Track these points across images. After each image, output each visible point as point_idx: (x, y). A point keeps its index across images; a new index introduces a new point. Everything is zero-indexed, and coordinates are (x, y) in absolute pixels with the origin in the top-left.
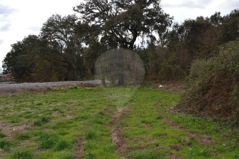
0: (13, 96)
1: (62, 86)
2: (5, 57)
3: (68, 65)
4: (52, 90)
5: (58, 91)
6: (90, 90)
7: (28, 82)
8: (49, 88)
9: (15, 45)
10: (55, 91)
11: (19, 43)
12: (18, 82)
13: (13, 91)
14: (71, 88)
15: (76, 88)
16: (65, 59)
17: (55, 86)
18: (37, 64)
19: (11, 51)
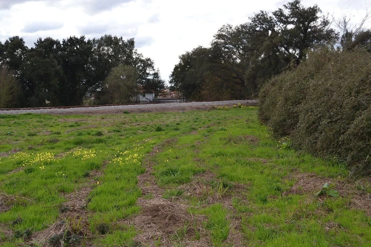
0: (183, 113)
1: (227, 105)
2: (173, 71)
3: (240, 82)
4: (216, 109)
5: (222, 109)
6: (252, 109)
7: (197, 101)
8: (214, 107)
9: (183, 55)
10: (219, 109)
11: (188, 54)
12: (187, 101)
13: (183, 109)
14: (235, 107)
15: (240, 107)
16: (237, 75)
17: (220, 105)
18: (207, 81)
19: (179, 64)
